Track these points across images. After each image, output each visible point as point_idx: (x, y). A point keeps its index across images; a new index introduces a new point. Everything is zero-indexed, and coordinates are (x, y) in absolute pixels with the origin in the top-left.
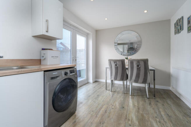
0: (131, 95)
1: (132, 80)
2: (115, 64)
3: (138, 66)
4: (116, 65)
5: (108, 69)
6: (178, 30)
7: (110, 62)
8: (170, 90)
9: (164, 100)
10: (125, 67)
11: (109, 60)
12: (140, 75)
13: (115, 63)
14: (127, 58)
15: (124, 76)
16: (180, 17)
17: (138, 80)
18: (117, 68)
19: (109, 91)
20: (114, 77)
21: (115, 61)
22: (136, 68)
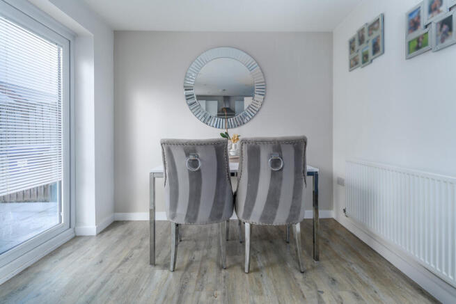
0: (249, 272)
1: (252, 216)
2: (192, 157)
3: (275, 163)
4: (194, 163)
5: (160, 182)
6: (366, 56)
7: (169, 151)
8: (332, 219)
9: (345, 265)
10: (228, 169)
11: (163, 144)
12: (279, 194)
13: (187, 155)
14: (226, 133)
15: (223, 203)
16: (370, 20)
17: (275, 214)
18: (196, 177)
19: (166, 271)
20: (185, 213)
21: (191, 148)
22: (270, 173)
